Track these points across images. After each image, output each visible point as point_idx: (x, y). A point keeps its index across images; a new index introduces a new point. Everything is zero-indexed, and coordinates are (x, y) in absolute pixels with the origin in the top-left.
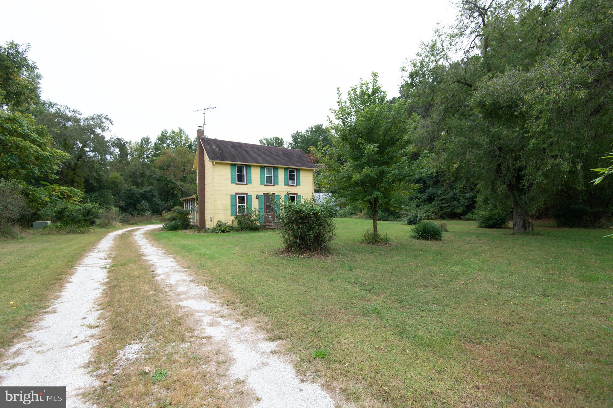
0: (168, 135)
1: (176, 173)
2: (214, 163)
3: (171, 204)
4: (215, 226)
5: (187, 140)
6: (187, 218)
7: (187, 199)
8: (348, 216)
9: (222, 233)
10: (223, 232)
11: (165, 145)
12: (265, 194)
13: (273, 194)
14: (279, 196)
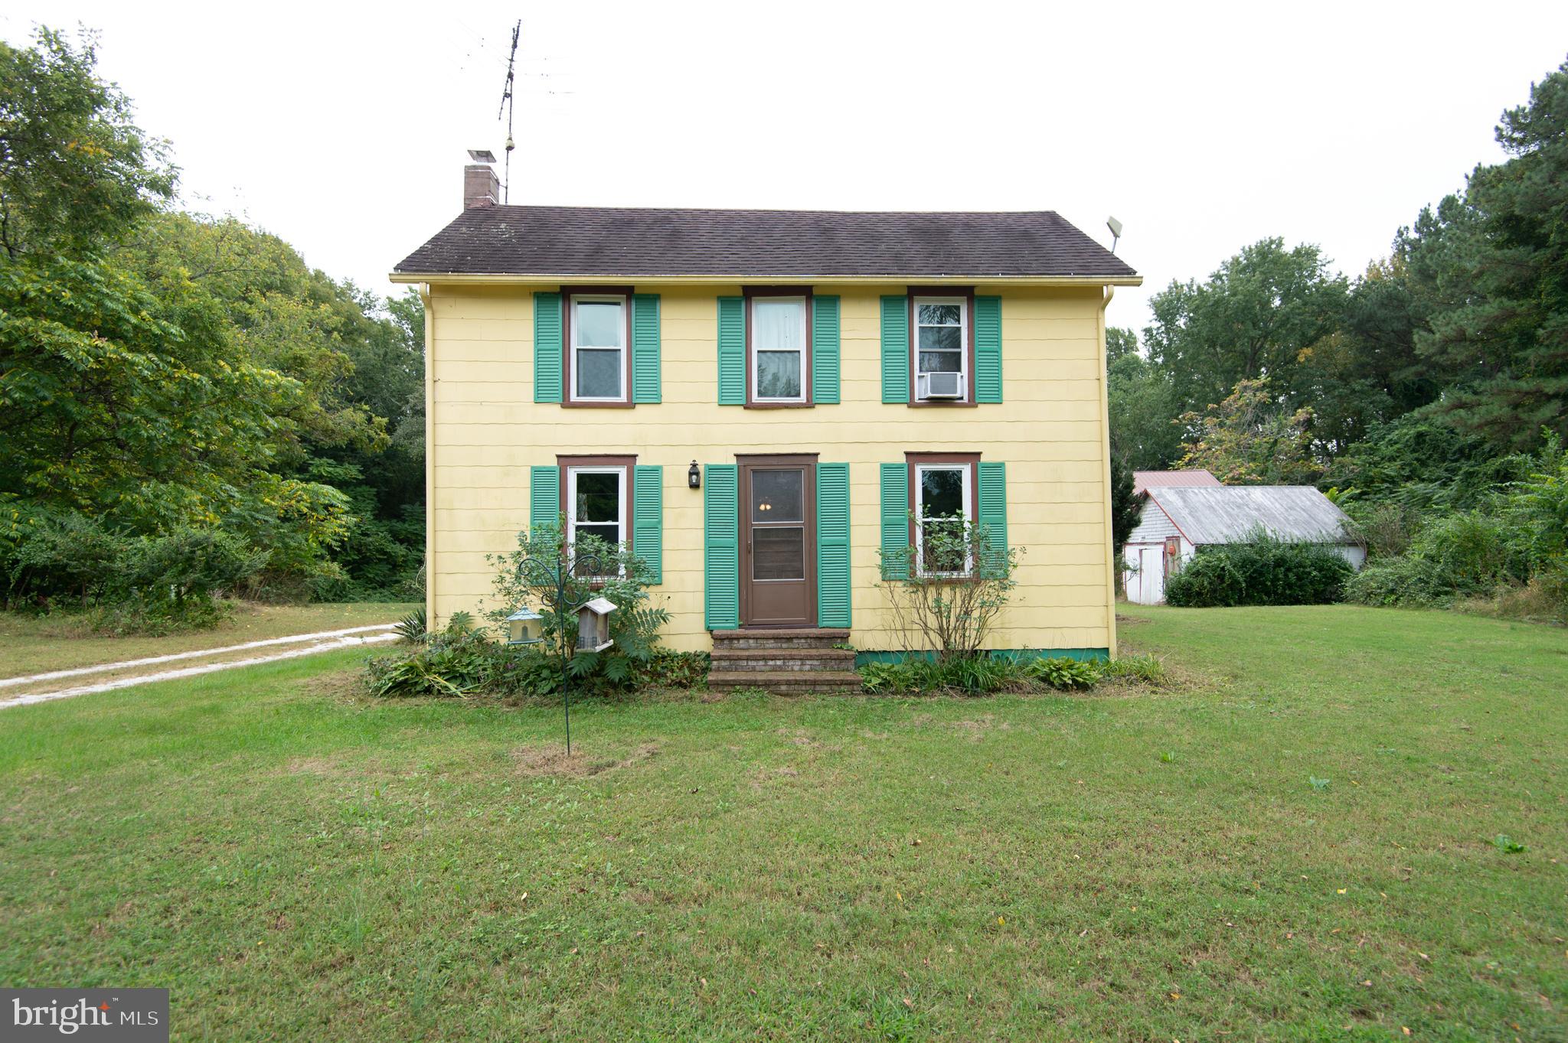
2: (424, 286)
8: (1422, 598)
12: (747, 461)
13: (805, 460)
14: (842, 469)
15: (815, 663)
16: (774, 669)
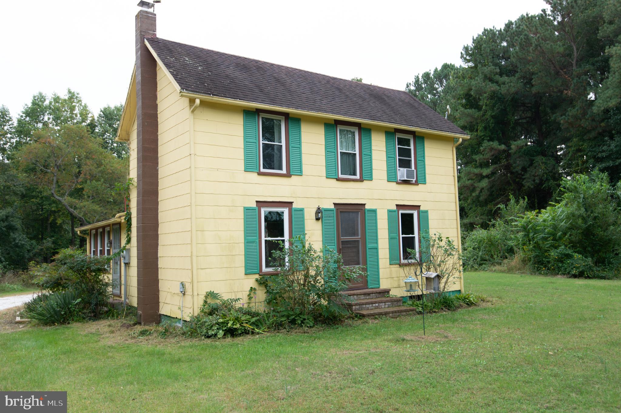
0: (47, 103)
1: (60, 181)
2: (198, 101)
3: (50, 244)
4: (197, 312)
5: (84, 114)
6: (98, 282)
7: (97, 229)
9: (229, 339)
10: (231, 332)
11: (40, 125)
12: (338, 207)
13: (360, 207)
14: (374, 211)
15: (389, 303)
16: (377, 308)
